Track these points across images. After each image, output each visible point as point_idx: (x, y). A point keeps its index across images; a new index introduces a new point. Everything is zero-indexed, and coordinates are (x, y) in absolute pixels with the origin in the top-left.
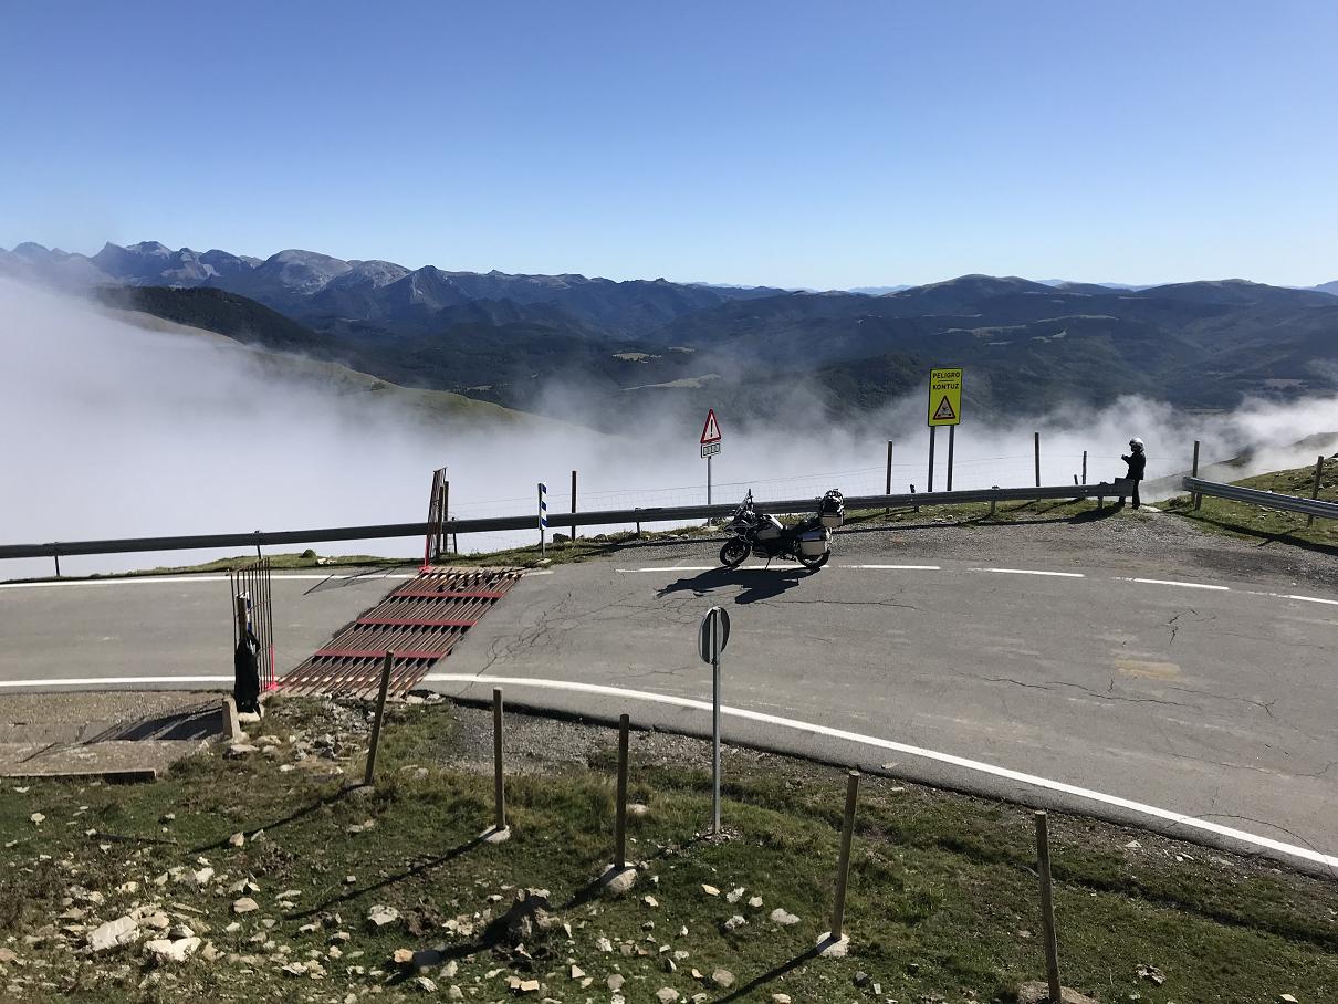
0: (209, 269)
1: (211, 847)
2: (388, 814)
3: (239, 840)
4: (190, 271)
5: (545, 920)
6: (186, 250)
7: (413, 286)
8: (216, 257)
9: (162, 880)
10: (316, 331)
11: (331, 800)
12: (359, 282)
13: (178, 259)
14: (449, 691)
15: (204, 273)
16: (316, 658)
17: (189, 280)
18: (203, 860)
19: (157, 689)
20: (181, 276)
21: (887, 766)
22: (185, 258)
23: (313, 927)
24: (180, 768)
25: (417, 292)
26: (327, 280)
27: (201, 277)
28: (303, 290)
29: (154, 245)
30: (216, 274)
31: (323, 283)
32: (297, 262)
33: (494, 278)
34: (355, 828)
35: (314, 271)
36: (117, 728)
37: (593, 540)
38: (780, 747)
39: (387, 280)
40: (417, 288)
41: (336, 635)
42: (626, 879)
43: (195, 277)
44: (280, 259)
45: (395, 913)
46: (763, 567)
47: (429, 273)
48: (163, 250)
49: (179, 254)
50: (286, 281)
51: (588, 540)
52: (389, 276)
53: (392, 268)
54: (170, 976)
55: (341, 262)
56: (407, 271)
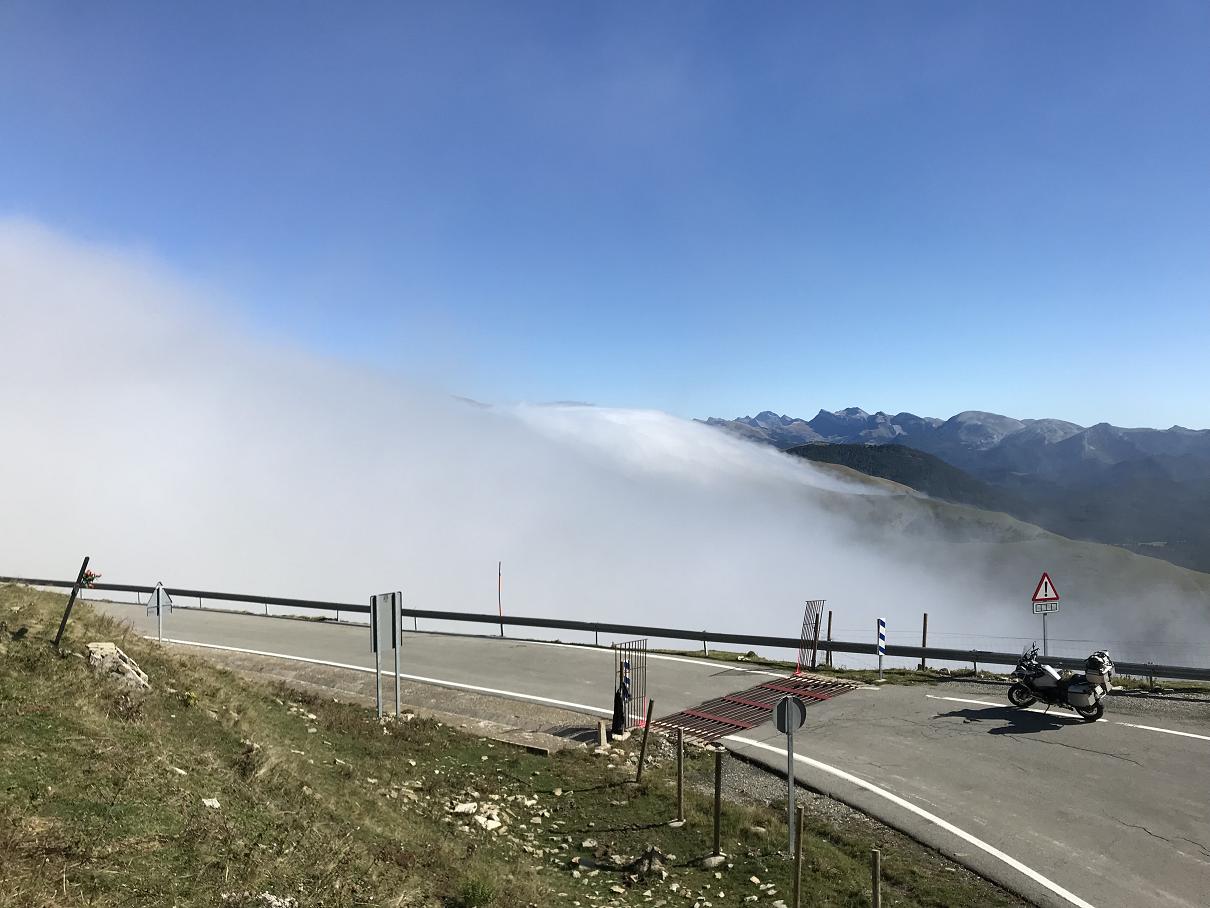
0: (898, 429)
1: (544, 792)
2: (637, 801)
3: (558, 792)
4: (882, 431)
5: (657, 865)
6: (880, 413)
7: (1085, 443)
8: (904, 419)
9: (511, 798)
10: (988, 483)
11: (615, 784)
12: (1033, 440)
13: (873, 421)
14: (732, 747)
15: (893, 432)
16: (682, 713)
17: (881, 438)
18: (536, 796)
19: (587, 713)
20: (874, 435)
21: (958, 854)
22: (880, 420)
23: (555, 838)
24: (562, 753)
25: (1090, 448)
26: (1002, 438)
27: (890, 435)
28: (978, 446)
29: (856, 410)
30: (904, 434)
31: (997, 439)
32: (975, 422)
33: (1175, 434)
34: (615, 802)
35: (989, 430)
36: (555, 728)
37: (937, 672)
38: (898, 824)
39: (1059, 437)
40: (1089, 444)
41: (704, 703)
42: (716, 861)
43: (885, 435)
44: (959, 419)
45: (595, 843)
46: (1042, 711)
47: (1103, 429)
48: (863, 415)
49: (873, 418)
50: (963, 438)
51: (933, 672)
52: (1062, 433)
53: (1064, 425)
54: (473, 830)
55: (1015, 422)
56: (1079, 428)
